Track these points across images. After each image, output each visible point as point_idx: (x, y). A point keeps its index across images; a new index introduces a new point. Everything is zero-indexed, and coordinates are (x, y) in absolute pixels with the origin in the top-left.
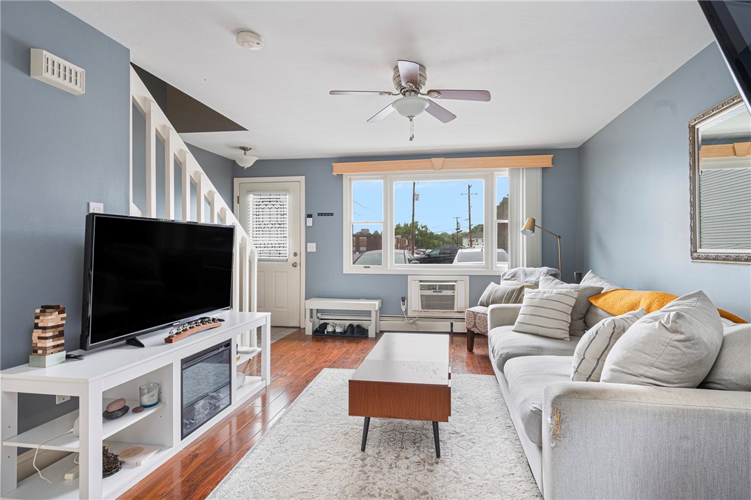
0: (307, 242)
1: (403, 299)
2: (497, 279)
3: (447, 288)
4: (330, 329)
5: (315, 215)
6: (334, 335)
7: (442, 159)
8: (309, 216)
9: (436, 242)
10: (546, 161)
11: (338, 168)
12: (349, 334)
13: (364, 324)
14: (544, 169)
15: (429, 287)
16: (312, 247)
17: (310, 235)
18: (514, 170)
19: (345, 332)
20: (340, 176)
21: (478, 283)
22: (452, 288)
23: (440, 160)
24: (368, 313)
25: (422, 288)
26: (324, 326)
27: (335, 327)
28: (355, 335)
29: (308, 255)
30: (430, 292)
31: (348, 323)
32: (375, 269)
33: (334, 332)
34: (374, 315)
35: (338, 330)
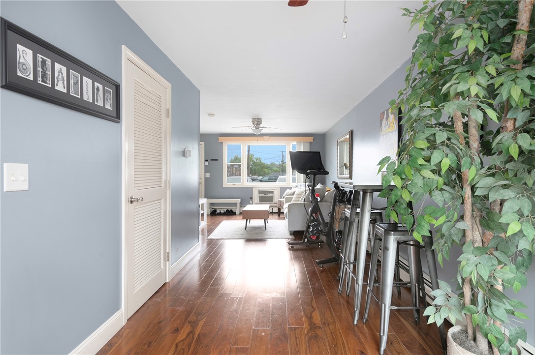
0: (205, 172)
1: (251, 198)
2: (290, 188)
3: (270, 193)
4: (218, 212)
5: (209, 160)
6: (220, 214)
7: (268, 137)
8: (207, 161)
9: (266, 170)
10: (311, 139)
11: (221, 139)
12: (227, 213)
13: (234, 210)
14: (310, 142)
15: (263, 193)
16: (208, 175)
17: (207, 170)
18: (298, 142)
19: (225, 213)
20: (222, 143)
21: (283, 190)
22: (272, 192)
23: (267, 137)
24: (235, 204)
25: (259, 193)
26: (215, 211)
27: (220, 211)
28: (230, 213)
29: (206, 178)
30: (263, 195)
31: (226, 209)
32: (238, 185)
33: (220, 213)
34: (238, 205)
35: (222, 212)
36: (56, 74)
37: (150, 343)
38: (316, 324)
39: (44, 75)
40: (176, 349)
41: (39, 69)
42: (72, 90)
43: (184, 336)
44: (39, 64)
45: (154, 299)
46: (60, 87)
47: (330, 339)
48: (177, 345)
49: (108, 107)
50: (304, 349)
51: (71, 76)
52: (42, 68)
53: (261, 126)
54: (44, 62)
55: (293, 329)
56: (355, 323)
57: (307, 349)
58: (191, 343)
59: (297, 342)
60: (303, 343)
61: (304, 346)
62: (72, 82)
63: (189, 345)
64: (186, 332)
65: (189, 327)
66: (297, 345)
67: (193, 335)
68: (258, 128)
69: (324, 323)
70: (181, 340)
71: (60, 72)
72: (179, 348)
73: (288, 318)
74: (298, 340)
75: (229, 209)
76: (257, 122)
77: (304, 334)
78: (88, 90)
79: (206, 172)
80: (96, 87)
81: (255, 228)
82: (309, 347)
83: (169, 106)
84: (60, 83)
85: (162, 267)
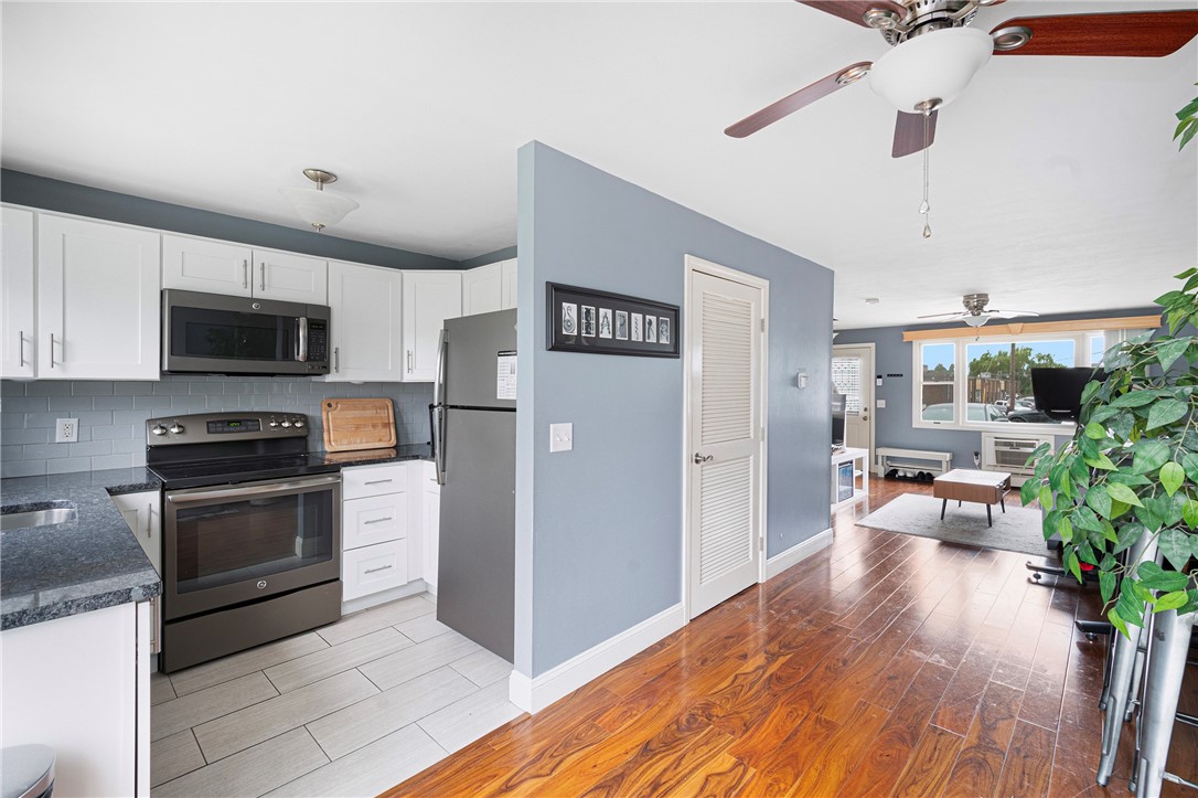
0: (877, 399)
1: (977, 454)
3: (1025, 445)
4: (901, 474)
5: (884, 375)
6: (905, 479)
7: (1020, 324)
8: (879, 377)
11: (908, 336)
12: (919, 480)
13: (933, 475)
15: (1006, 444)
16: (882, 404)
17: (880, 394)
18: (1111, 331)
19: (915, 478)
20: (910, 343)
22: (1031, 446)
24: (939, 463)
25: (997, 444)
26: (896, 471)
27: (905, 473)
28: (924, 480)
29: (878, 410)
30: (1007, 449)
31: (918, 471)
32: (945, 425)
33: (905, 476)
34: (944, 464)
35: (909, 475)
36: (601, 322)
37: (706, 660)
38: (995, 743)
39: (588, 325)
40: (733, 682)
41: (584, 321)
42: (618, 333)
43: (750, 669)
44: (584, 315)
45: (733, 603)
46: (605, 334)
47: (1011, 781)
48: (736, 677)
49: (664, 341)
50: (940, 773)
51: (617, 317)
52: (586, 319)
53: (985, 308)
54: (588, 311)
55: (939, 732)
56: (1102, 781)
57: (945, 777)
58: (755, 682)
59: (932, 756)
60: (945, 764)
61: (943, 768)
62: (618, 324)
63: (753, 684)
64: (756, 665)
65: (763, 658)
66: (930, 760)
67: (764, 673)
68: (979, 314)
69: (1018, 750)
70: (746, 671)
71: (606, 317)
72: (738, 682)
73: (940, 708)
74: (937, 753)
75: (925, 472)
76: (977, 303)
77: (958, 749)
78: (638, 327)
79: (878, 397)
80: (647, 320)
81: (967, 519)
82: (953, 774)
83: (764, 314)
84: (606, 328)
85: (751, 557)
